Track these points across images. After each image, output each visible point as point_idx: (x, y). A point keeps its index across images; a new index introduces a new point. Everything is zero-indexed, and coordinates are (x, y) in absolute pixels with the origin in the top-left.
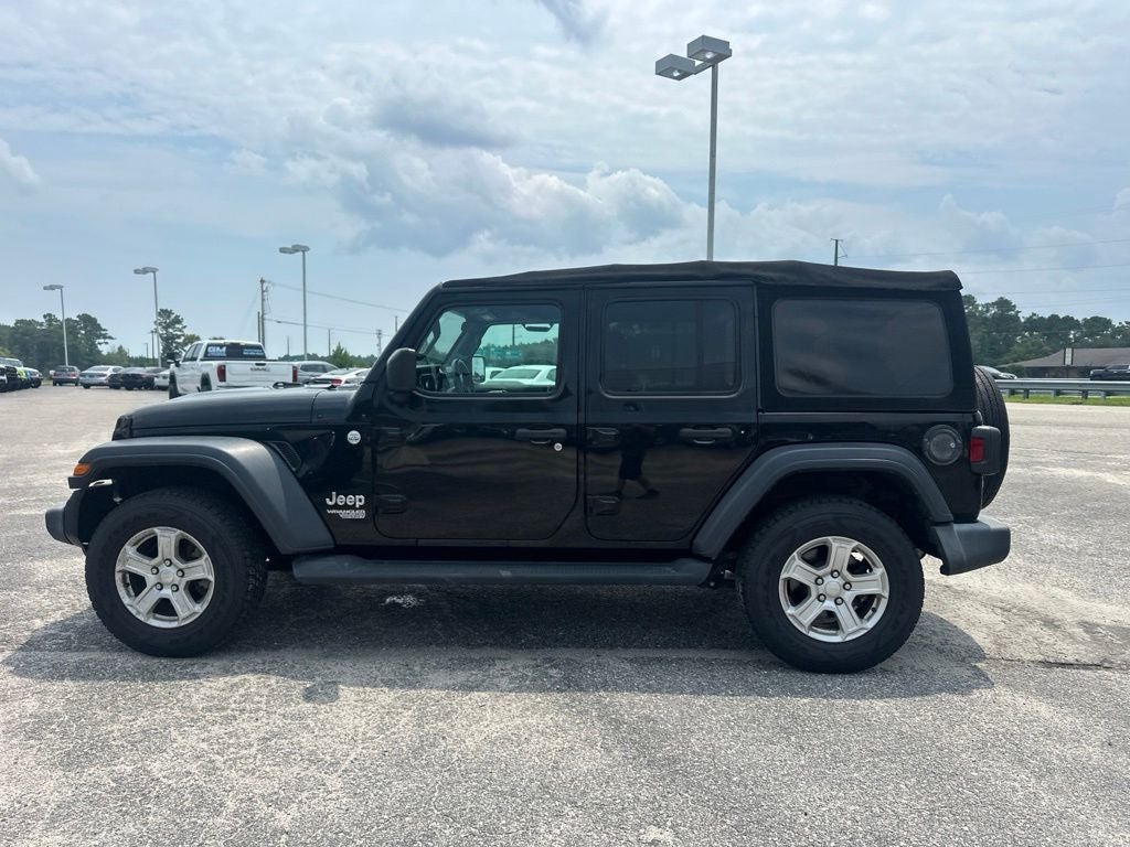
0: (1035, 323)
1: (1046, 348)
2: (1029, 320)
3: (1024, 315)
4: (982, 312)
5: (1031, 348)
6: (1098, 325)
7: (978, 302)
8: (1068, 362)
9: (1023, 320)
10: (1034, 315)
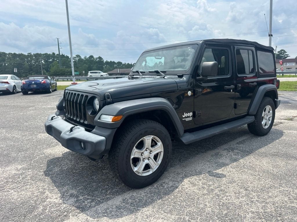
0: (107, 63)
1: (111, 69)
2: (106, 62)
3: (105, 61)
4: (95, 60)
5: (108, 69)
6: (119, 63)
7: (94, 57)
8: (118, 72)
9: (104, 62)
10: (107, 61)
